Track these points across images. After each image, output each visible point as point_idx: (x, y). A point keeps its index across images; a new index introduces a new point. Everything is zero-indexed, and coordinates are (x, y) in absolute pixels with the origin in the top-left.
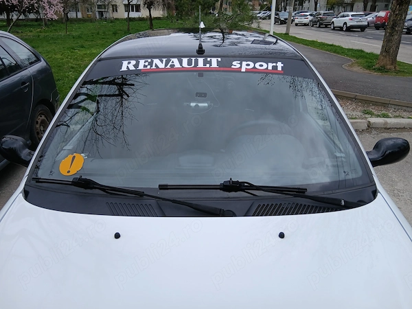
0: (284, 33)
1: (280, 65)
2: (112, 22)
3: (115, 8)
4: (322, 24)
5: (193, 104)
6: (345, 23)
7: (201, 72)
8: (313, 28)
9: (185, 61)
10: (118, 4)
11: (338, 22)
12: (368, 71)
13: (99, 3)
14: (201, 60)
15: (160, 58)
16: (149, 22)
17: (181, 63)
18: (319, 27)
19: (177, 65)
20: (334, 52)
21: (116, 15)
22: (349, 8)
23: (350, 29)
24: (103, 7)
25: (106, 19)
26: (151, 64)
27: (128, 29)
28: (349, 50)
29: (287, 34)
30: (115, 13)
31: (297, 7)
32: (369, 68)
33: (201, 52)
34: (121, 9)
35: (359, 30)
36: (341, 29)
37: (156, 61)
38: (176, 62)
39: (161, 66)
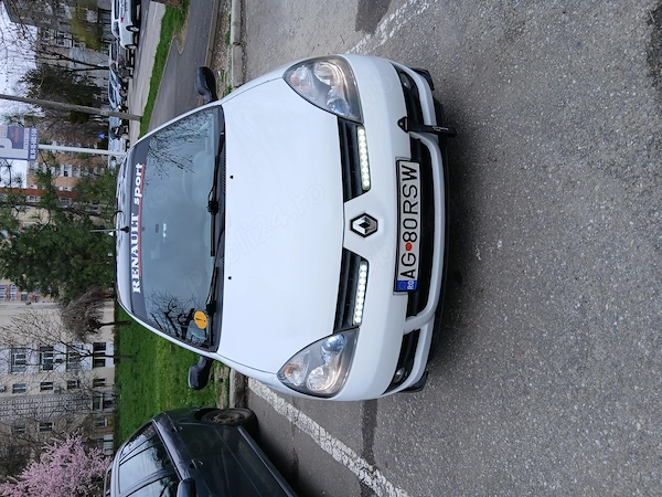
0: (139, 123)
1: (139, 166)
2: (120, 387)
3: (99, 382)
4: (129, 63)
5: (164, 235)
6: (128, 28)
7: (142, 229)
8: (135, 77)
9: (133, 242)
10: (92, 378)
11: (125, 38)
12: (186, 21)
13: (91, 406)
14: (133, 229)
15: (130, 262)
16: (121, 328)
17: (135, 245)
18: (133, 66)
19: (136, 248)
20: (165, 58)
21: (110, 381)
22: (105, 16)
23: (137, 21)
24: (96, 400)
25: (116, 396)
26: (135, 269)
27: (130, 357)
28: (162, 37)
29: (141, 119)
30: (107, 382)
31: (102, 96)
32: (182, 20)
33: (127, 230)
34: (101, 372)
35: (138, 7)
36: (136, 35)
37: (133, 265)
38: (134, 249)
39: (136, 260)
